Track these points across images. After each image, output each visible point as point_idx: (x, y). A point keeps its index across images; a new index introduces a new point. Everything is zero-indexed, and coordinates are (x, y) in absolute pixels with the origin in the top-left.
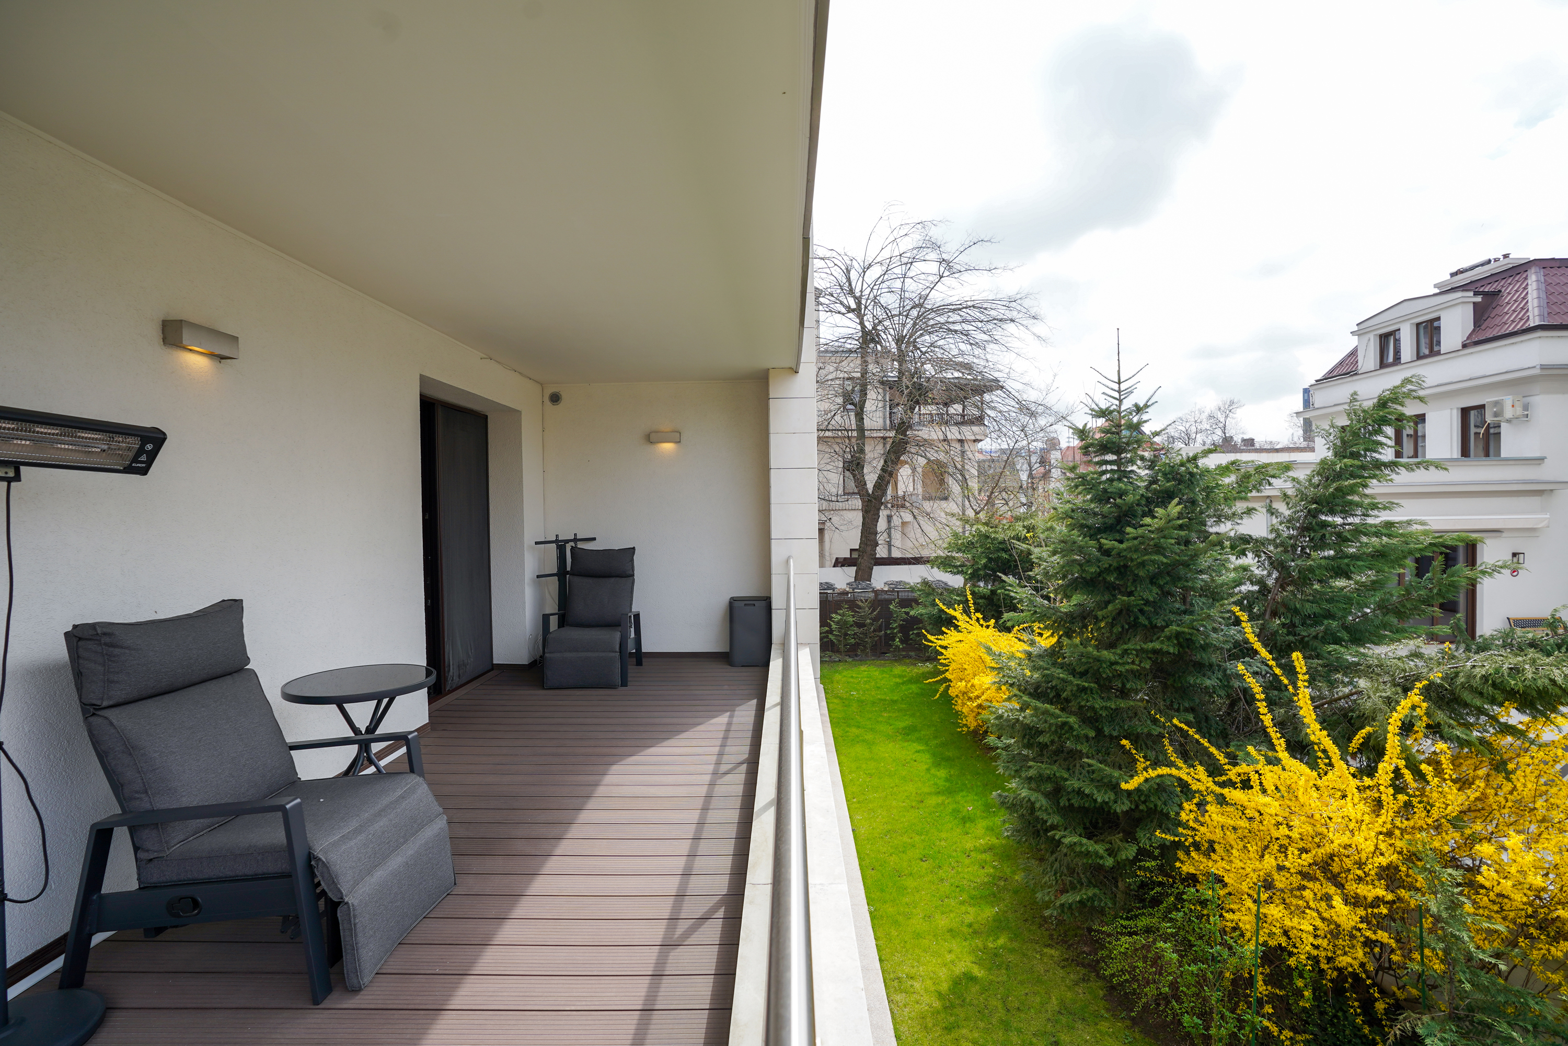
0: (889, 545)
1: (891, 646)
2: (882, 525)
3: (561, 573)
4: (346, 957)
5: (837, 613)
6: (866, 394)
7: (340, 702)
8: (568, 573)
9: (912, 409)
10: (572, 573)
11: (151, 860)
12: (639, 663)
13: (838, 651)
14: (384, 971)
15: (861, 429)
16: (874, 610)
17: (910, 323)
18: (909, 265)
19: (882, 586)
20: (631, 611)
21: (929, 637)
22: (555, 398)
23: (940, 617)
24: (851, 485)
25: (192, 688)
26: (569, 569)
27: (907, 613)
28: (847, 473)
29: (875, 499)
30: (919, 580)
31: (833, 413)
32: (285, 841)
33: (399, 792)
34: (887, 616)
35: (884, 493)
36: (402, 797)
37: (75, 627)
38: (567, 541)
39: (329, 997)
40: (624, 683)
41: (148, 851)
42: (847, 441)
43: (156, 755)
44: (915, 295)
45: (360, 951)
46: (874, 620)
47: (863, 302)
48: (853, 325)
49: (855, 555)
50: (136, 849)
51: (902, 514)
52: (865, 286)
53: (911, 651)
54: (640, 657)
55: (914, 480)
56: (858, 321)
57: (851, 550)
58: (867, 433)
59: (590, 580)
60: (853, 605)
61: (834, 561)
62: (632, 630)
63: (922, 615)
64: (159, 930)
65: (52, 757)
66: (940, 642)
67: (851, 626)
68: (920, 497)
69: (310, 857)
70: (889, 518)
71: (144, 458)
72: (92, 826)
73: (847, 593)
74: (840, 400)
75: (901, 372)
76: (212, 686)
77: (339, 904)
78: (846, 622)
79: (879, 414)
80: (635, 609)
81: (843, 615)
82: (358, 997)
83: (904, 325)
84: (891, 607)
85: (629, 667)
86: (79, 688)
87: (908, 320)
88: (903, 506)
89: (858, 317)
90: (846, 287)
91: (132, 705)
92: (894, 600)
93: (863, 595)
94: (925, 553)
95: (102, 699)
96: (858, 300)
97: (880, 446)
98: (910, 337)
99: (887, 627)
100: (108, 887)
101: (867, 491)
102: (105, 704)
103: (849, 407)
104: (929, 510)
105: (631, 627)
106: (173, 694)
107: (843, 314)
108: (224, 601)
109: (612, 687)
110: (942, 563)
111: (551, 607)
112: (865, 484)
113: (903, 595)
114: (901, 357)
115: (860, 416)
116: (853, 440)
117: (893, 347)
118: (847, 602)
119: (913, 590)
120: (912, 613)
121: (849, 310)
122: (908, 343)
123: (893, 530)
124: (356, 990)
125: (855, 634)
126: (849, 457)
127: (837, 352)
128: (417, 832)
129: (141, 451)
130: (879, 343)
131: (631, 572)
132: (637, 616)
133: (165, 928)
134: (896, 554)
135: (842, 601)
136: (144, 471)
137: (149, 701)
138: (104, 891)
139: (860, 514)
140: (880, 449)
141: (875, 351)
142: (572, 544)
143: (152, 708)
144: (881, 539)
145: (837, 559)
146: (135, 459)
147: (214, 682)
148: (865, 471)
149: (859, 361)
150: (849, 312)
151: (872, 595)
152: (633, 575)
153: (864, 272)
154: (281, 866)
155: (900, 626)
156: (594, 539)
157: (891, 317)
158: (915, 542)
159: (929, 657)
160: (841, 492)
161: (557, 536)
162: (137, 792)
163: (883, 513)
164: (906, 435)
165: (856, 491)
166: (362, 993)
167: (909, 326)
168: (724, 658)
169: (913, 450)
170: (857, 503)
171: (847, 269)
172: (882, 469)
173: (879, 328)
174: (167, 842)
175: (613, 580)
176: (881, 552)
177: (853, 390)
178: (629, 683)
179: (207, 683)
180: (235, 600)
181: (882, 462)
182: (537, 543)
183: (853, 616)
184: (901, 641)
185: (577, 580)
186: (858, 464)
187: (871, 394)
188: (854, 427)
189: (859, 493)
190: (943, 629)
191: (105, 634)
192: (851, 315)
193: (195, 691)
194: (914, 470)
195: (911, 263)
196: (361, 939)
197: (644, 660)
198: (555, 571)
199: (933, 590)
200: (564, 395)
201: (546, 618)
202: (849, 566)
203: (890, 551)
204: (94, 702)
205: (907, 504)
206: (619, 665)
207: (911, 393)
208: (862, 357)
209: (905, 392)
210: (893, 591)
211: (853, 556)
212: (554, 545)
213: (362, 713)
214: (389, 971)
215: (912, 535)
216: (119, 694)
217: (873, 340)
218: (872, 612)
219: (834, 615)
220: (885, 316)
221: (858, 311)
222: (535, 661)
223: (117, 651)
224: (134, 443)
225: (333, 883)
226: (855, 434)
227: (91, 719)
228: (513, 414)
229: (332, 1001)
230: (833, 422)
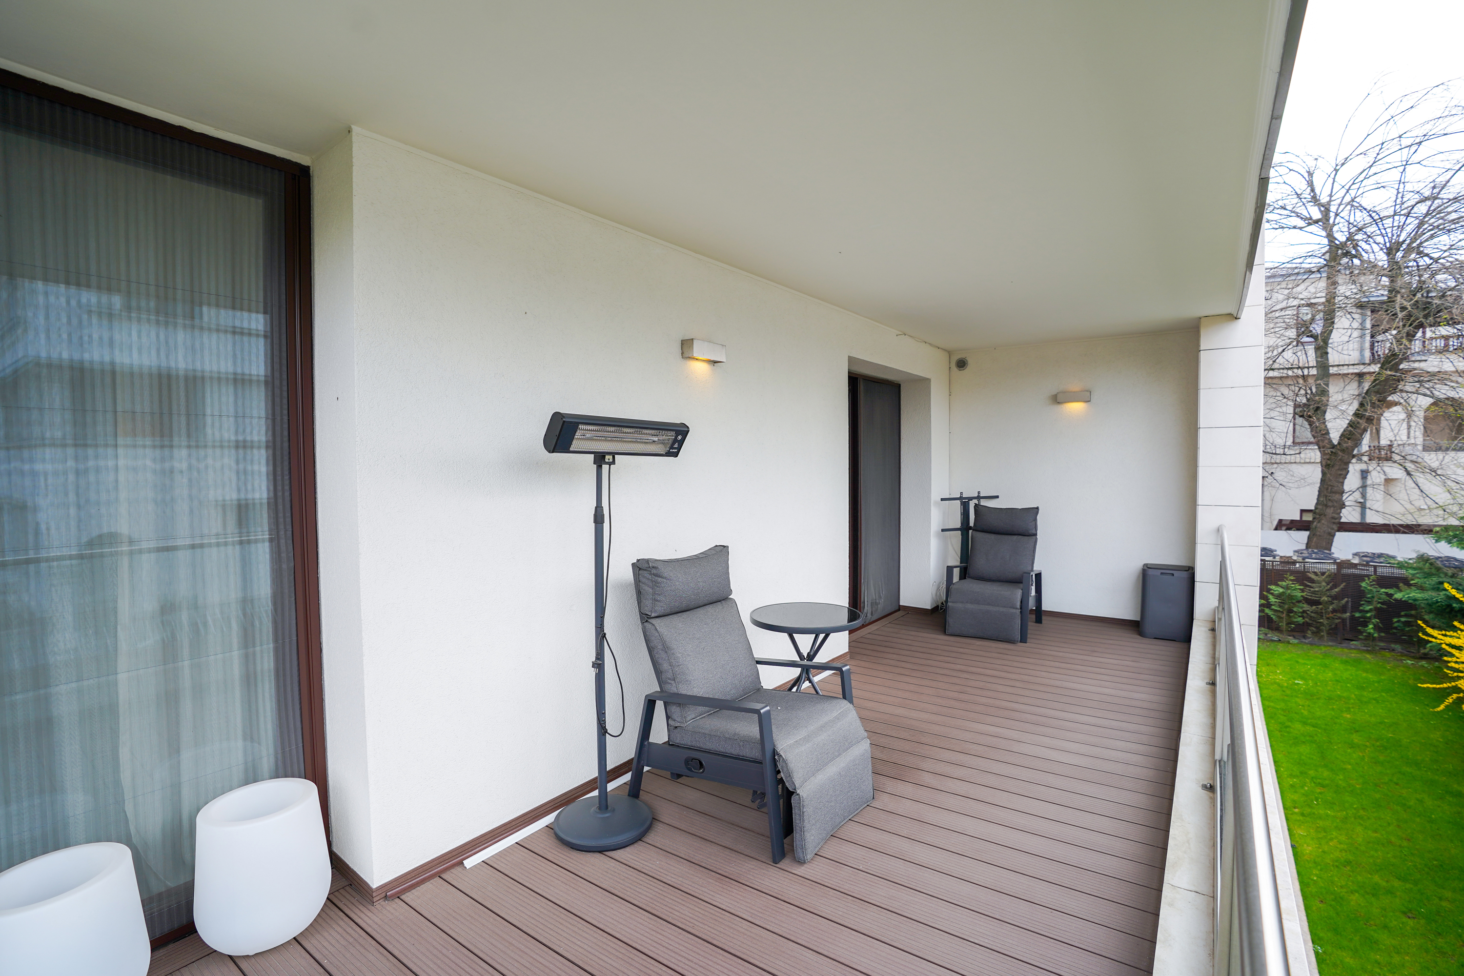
0: (1363, 506)
1: (1361, 633)
2: (1352, 482)
3: (965, 528)
4: (796, 835)
5: (1278, 585)
6: (1333, 323)
7: (791, 632)
8: (970, 528)
9: (1411, 336)
10: (975, 529)
11: (676, 727)
12: (1039, 620)
13: (1278, 629)
14: (821, 854)
15: (1323, 366)
16: (1335, 586)
17: (1412, 223)
18: (1414, 148)
19: (1350, 557)
20: (1032, 570)
21: (1429, 630)
22: (962, 364)
23: (1450, 606)
24: (1306, 433)
25: (698, 609)
26: (972, 524)
27: (1391, 595)
28: (1299, 420)
29: (1343, 451)
30: (1414, 555)
31: (1280, 350)
32: (758, 736)
33: (835, 714)
34: (1359, 596)
35: (1358, 443)
36: (837, 718)
37: (638, 560)
38: (971, 499)
39: (783, 860)
40: (1024, 640)
41: (674, 720)
42: (1301, 381)
43: (680, 655)
44: (1422, 185)
45: (805, 833)
46: (1335, 598)
47: (1333, 208)
48: (1318, 240)
49: (1308, 517)
50: (668, 717)
51: (1386, 469)
52: (1337, 187)
53: (1396, 643)
54: (1039, 614)
55: (1409, 427)
56: (1324, 234)
57: (1302, 511)
58: (1332, 370)
59: (993, 536)
60: (1302, 577)
61: (1275, 523)
62: (1033, 588)
63: (1415, 600)
64: (679, 776)
65: (623, 643)
66: (1448, 640)
67: (1299, 602)
68: (1420, 448)
69: (774, 753)
70: (1364, 474)
71: (676, 446)
72: (646, 696)
73: (1294, 563)
74: (1292, 333)
75: (1393, 291)
76: (710, 609)
77: (793, 793)
78: (1290, 597)
79: (1354, 345)
80: (1037, 568)
81: (1287, 588)
82: (803, 868)
83: (1401, 228)
84: (1363, 584)
85: (1030, 623)
86: (639, 603)
87: (1410, 220)
88: (1388, 459)
89: (1324, 229)
90: (1307, 195)
91: (666, 617)
92: (1368, 576)
93: (1319, 566)
94: (1426, 520)
95: (651, 611)
96: (1326, 210)
97: (1355, 385)
98: (1412, 242)
99: (1356, 607)
100: (653, 739)
101: (1330, 441)
102: (653, 615)
103: (1305, 339)
104: (1435, 465)
105: (1032, 585)
106: (688, 612)
107: (1301, 228)
108: (717, 546)
109: (1011, 641)
110: (1455, 536)
111: (954, 560)
112: (1328, 433)
113: (1383, 571)
114: (1395, 270)
115: (1322, 350)
116: (1311, 381)
117: (1382, 259)
118: (1293, 572)
119: (1401, 565)
120: (1398, 596)
121: (1311, 222)
122: (1409, 250)
123: (1369, 490)
124: (801, 862)
125: (1304, 612)
126: (1304, 401)
127: (1290, 275)
128: (847, 749)
129: (675, 441)
130: (1358, 256)
131: (1034, 532)
132: (1039, 576)
133: (683, 776)
134: (1372, 518)
135: (1286, 571)
136: (676, 455)
137: (675, 616)
138: (650, 740)
139: (1319, 469)
140: (1353, 389)
141: (1350, 267)
142: (976, 501)
143: (676, 620)
144: (1349, 499)
145: (1280, 521)
146: (672, 447)
147: (711, 606)
148: (1328, 416)
149: (1323, 284)
150: (1309, 224)
151: (1333, 567)
152: (1036, 535)
153: (1336, 171)
154: (755, 754)
155: (1376, 609)
156: (997, 497)
157: (1378, 221)
158: (1408, 506)
159: (1425, 654)
160: (1289, 442)
161: (961, 493)
162: (669, 679)
163: (1355, 468)
164: (1397, 370)
165: (1312, 440)
166: (805, 865)
167: (1409, 229)
168: (1135, 627)
169: (1408, 388)
170: (1315, 454)
171: (1308, 172)
172: (1356, 415)
173: (1359, 237)
174: (685, 717)
175: (1015, 537)
176: (1349, 515)
177: (1313, 319)
178: (1028, 640)
179: (707, 607)
180: (724, 546)
181: (1356, 405)
182: (942, 500)
183: (1302, 591)
184: (1376, 627)
185: (979, 535)
186: (1318, 408)
187: (1342, 322)
188: (1313, 363)
189: (1317, 444)
190: (1456, 623)
191: (653, 567)
192: (1313, 228)
193: (701, 611)
194: (1410, 415)
195: (1420, 143)
196: (807, 824)
197: (1044, 618)
198: (959, 526)
199: (1438, 569)
200: (970, 361)
201: (950, 569)
202: (1298, 530)
203: (1363, 515)
204: (647, 613)
205: (1396, 457)
206: (1018, 621)
207: (1410, 315)
208: (1328, 278)
209: (1400, 315)
210: (1367, 564)
211: (1304, 518)
212: (959, 502)
213: (805, 642)
214: (824, 855)
215: (1403, 496)
216: (660, 609)
217: (1347, 254)
218: (1331, 589)
219: (1273, 587)
220: (1368, 220)
221: (1324, 221)
222: (938, 606)
223: (659, 579)
224: (671, 436)
225: (790, 776)
226: (1314, 372)
227: (646, 624)
228: (923, 383)
229: (785, 864)
230: (1280, 360)
